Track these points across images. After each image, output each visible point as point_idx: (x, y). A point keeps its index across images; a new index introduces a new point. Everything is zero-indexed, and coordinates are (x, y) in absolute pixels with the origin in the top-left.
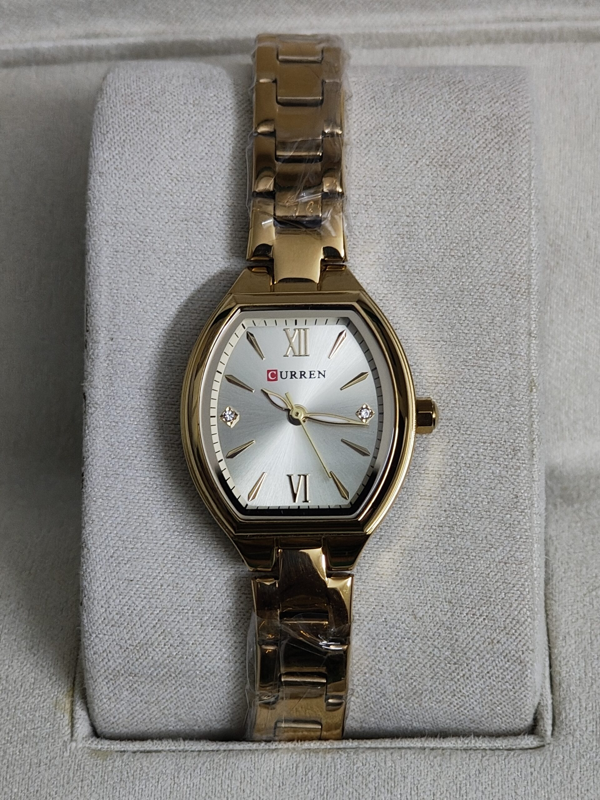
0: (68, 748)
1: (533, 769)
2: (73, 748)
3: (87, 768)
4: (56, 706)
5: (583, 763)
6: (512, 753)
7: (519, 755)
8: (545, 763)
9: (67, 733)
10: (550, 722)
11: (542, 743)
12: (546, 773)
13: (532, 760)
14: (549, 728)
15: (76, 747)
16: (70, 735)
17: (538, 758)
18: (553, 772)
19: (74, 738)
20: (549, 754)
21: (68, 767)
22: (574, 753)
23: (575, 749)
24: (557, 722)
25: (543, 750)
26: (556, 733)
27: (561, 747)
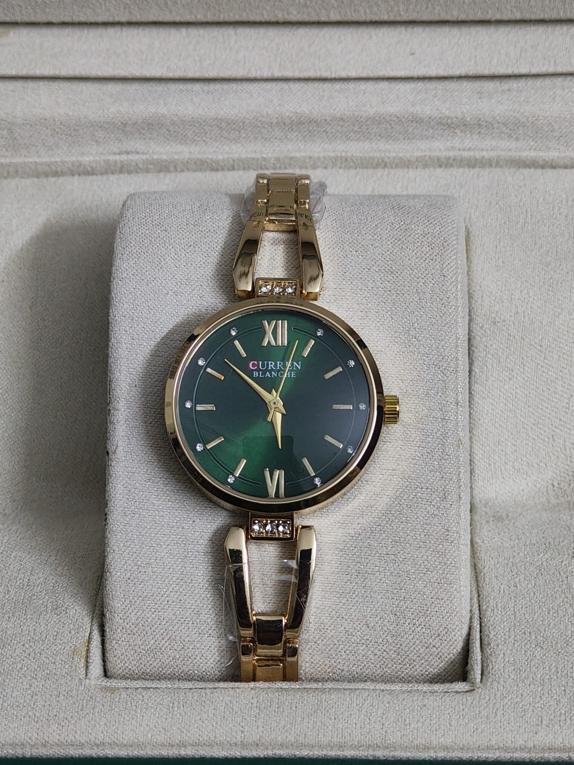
0: (83, 684)
1: (464, 707)
2: (87, 684)
3: (98, 699)
4: (74, 652)
5: (505, 702)
6: (448, 694)
7: (453, 696)
8: (475, 702)
9: (82, 673)
10: (480, 672)
11: (472, 688)
12: (475, 709)
13: (464, 700)
14: (478, 677)
15: (90, 683)
16: (85, 675)
17: (469, 698)
18: (481, 709)
19: (88, 677)
20: (478, 695)
21: (82, 698)
22: (499, 695)
23: (499, 692)
24: (485, 672)
25: (473, 692)
26: (484, 681)
27: (487, 690)
